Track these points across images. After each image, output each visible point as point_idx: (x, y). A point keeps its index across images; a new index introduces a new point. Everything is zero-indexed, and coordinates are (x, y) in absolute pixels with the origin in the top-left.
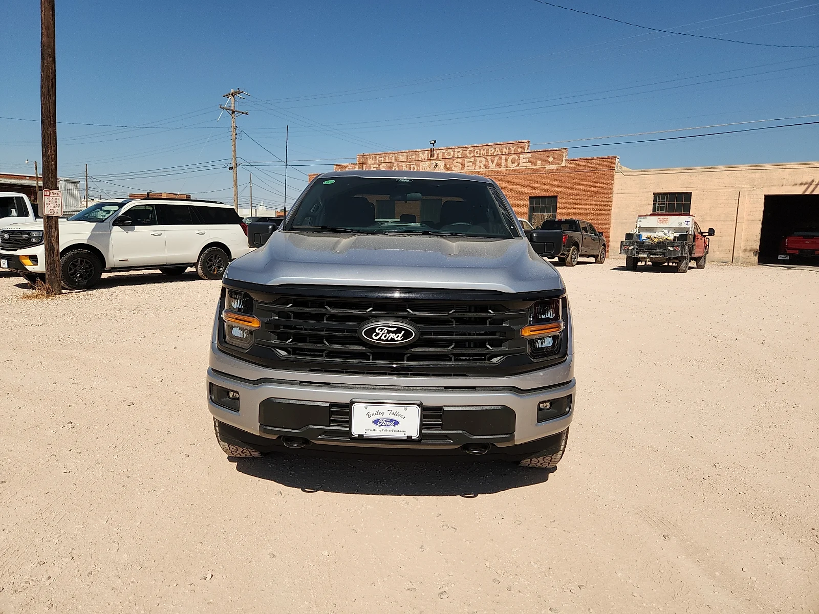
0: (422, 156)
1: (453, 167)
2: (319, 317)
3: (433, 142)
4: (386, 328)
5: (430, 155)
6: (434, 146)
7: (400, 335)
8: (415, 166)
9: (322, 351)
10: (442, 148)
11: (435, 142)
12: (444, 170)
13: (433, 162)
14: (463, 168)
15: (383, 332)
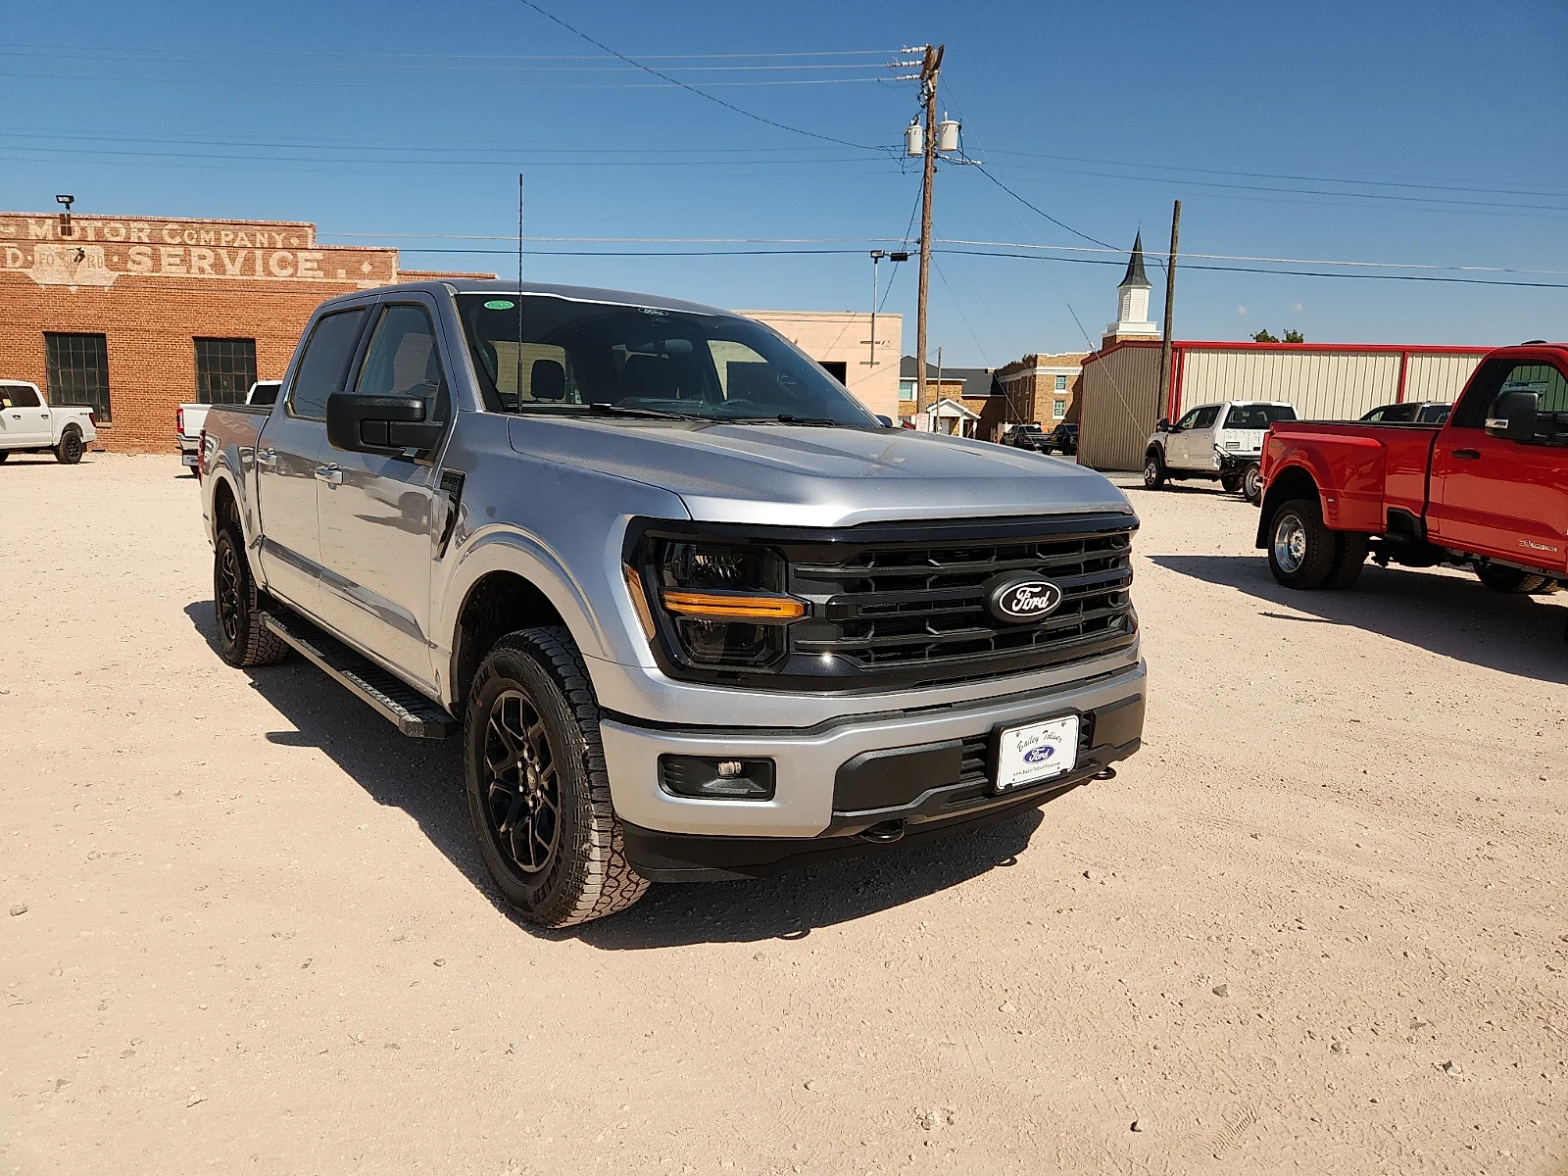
0: (34, 230)
1: (130, 263)
2: (918, 582)
3: (67, 199)
4: (1029, 589)
5: (59, 229)
6: (68, 207)
7: (1045, 599)
8: (18, 252)
9: (922, 646)
10: (94, 216)
11: (71, 199)
12: (104, 268)
13: (72, 247)
14: (157, 267)
15: (1025, 597)
